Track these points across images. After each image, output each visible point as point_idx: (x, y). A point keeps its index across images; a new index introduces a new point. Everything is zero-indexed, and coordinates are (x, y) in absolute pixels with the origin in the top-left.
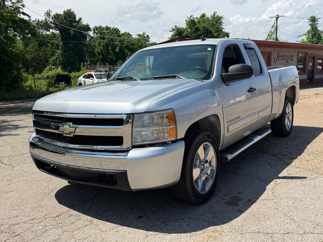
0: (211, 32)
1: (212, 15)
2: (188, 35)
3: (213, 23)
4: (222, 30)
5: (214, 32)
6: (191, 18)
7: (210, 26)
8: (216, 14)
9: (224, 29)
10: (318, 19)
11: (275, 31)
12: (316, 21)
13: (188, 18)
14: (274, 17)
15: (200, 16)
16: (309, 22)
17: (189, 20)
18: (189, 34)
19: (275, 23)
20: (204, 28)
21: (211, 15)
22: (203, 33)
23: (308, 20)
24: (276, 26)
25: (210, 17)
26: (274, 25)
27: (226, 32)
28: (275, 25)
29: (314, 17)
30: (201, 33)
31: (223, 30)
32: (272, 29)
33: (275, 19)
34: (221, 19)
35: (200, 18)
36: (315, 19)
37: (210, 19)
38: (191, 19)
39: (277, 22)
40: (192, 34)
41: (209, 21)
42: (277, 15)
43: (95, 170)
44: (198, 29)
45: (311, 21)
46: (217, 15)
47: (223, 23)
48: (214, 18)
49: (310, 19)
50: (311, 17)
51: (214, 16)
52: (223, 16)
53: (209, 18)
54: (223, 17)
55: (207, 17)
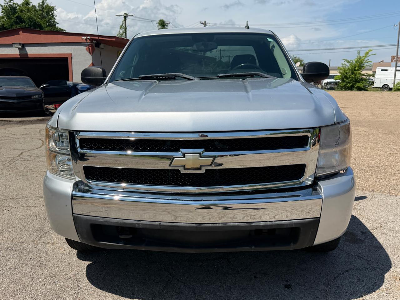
0: (40, 26)
1: (41, 4)
2: (5, 26)
3: (42, 14)
4: (55, 25)
5: (45, 26)
6: (11, 3)
7: (39, 18)
8: (46, 2)
9: (58, 23)
10: (167, 23)
11: (124, 34)
12: (166, 26)
13: (5, 2)
14: (122, 15)
15: (22, 3)
16: (158, 26)
17: (7, 5)
18: (7, 26)
19: (123, 23)
20: (30, 19)
21: (39, 4)
22: (28, 25)
23: (156, 23)
24: (124, 27)
25: (37, 5)
26: (122, 25)
27: (59, 28)
28: (124, 25)
29: (163, 21)
30: (25, 26)
31: (57, 25)
32: (121, 30)
33: (123, 18)
34: (53, 11)
35: (22, 5)
36: (164, 23)
37: (37, 8)
38: (10, 5)
39: (126, 22)
40: (12, 25)
41: (37, 11)
42: (125, 14)
43: (261, 224)
44: (20, 20)
45: (160, 25)
46: (47, 5)
47: (56, 16)
48: (43, 8)
49: (159, 23)
50: (160, 21)
51: (44, 4)
52: (55, 6)
53: (35, 7)
54: (55, 8)
55: (33, 6)
